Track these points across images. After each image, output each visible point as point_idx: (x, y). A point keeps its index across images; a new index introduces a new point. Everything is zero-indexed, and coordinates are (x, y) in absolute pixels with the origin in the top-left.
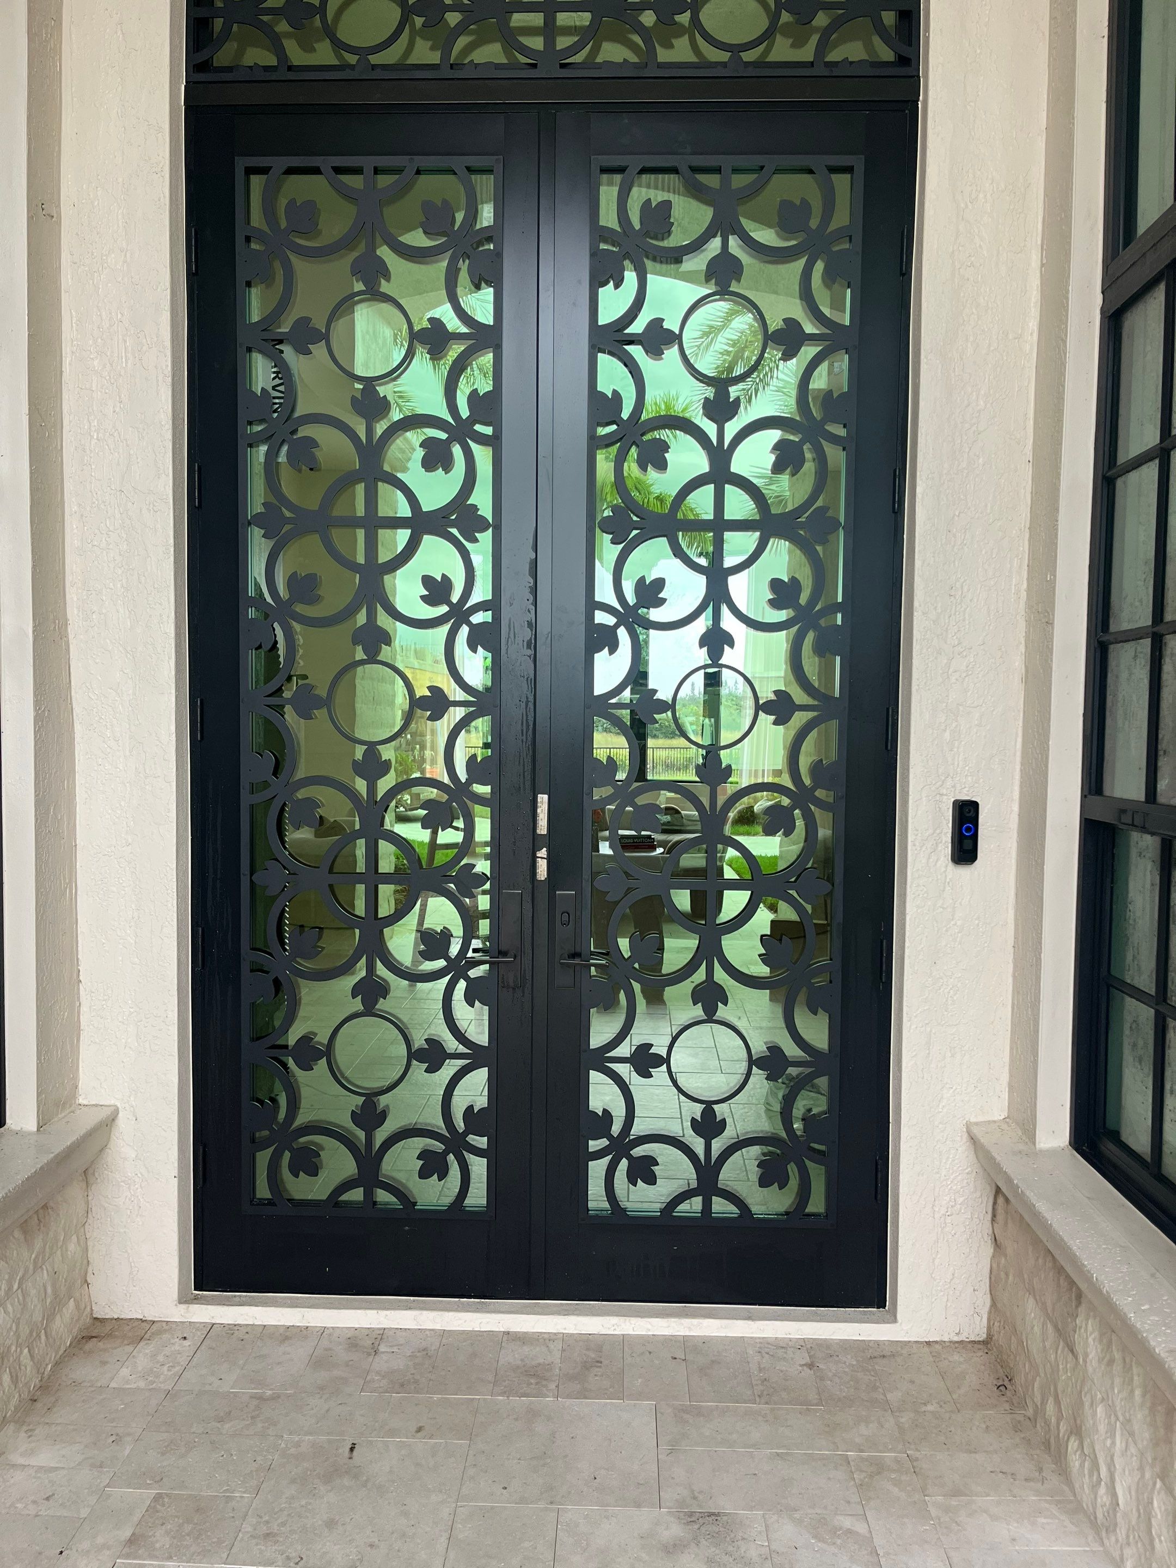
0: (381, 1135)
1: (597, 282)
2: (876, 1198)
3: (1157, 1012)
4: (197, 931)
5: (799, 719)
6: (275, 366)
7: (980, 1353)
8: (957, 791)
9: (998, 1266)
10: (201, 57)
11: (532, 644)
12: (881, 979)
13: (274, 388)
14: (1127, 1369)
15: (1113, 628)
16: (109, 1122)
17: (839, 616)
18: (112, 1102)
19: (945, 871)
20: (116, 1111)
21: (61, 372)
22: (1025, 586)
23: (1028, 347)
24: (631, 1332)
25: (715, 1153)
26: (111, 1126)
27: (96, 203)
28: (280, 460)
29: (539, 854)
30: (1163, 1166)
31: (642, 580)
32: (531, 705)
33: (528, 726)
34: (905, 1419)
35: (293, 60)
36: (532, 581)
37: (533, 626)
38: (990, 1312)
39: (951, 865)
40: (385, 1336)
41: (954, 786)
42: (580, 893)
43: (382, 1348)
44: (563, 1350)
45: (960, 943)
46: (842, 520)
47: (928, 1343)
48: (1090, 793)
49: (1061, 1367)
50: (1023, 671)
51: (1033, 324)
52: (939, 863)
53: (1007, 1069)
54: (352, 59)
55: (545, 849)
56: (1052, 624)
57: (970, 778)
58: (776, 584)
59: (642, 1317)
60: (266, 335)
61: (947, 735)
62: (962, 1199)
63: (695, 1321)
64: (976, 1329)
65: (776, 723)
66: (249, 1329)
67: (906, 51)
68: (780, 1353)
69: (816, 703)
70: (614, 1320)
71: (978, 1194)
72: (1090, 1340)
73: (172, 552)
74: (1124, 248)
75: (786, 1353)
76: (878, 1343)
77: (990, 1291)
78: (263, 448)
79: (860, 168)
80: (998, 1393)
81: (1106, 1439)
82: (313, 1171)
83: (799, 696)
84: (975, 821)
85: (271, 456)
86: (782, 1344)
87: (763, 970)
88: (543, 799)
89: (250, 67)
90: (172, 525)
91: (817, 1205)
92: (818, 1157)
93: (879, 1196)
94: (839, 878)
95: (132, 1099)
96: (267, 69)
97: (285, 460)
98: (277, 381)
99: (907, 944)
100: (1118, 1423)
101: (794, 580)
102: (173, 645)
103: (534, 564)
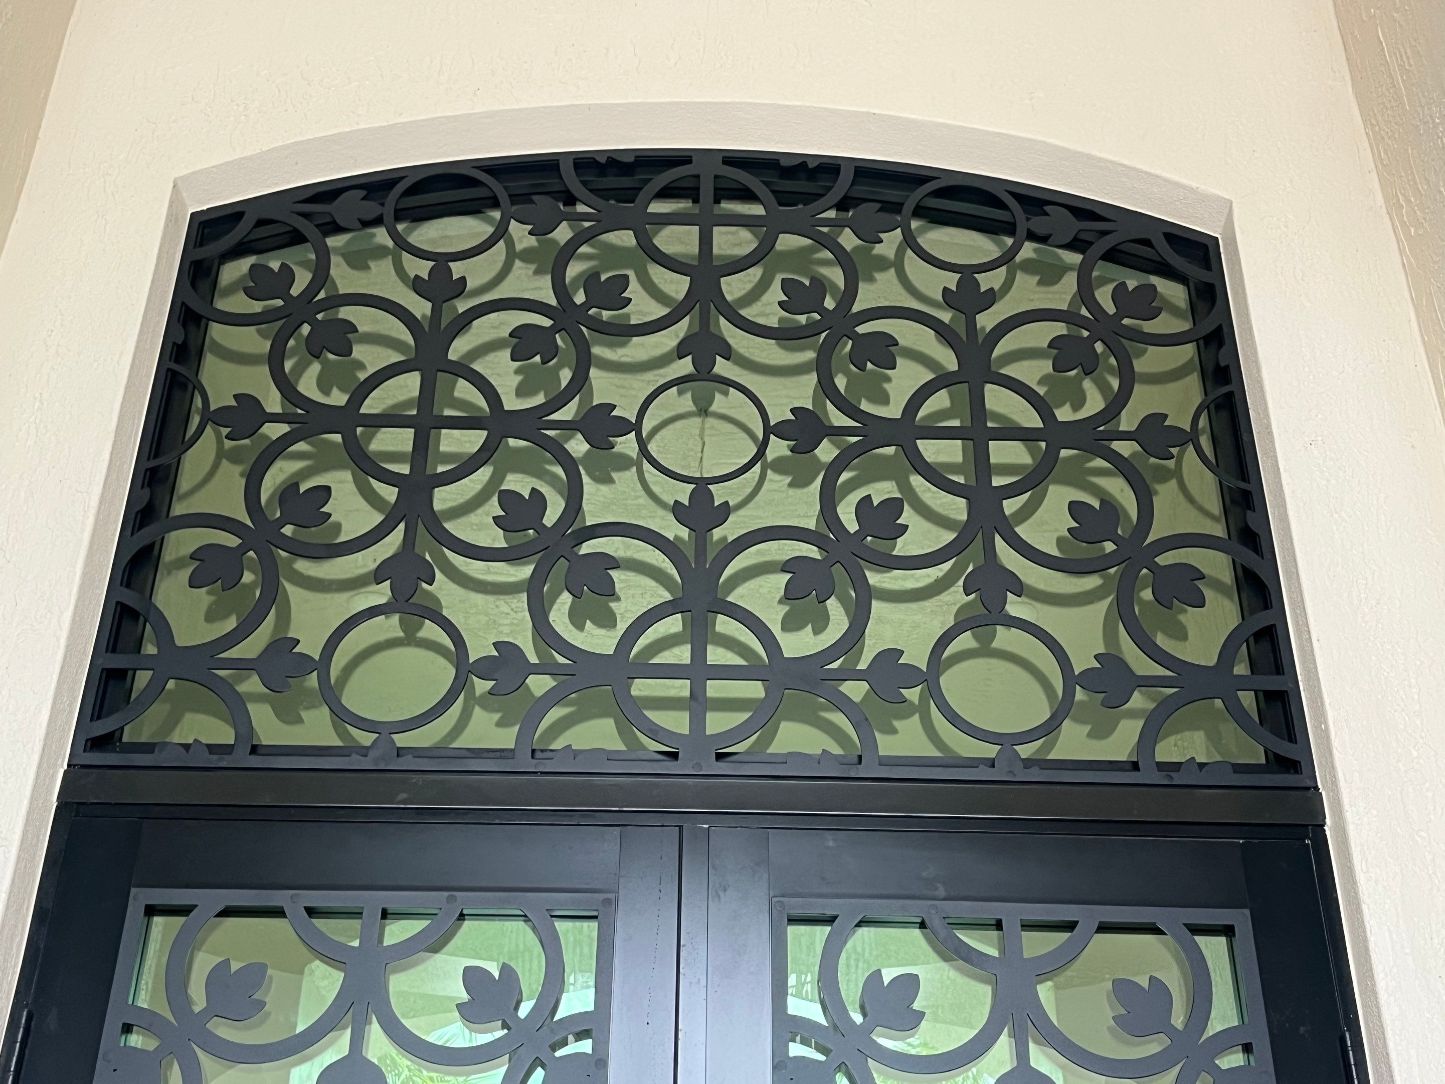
10: (101, 728)
35: (262, 737)
54: (366, 739)
67: (1285, 749)
79: (1243, 928)
89: (186, 747)
96: (213, 749)
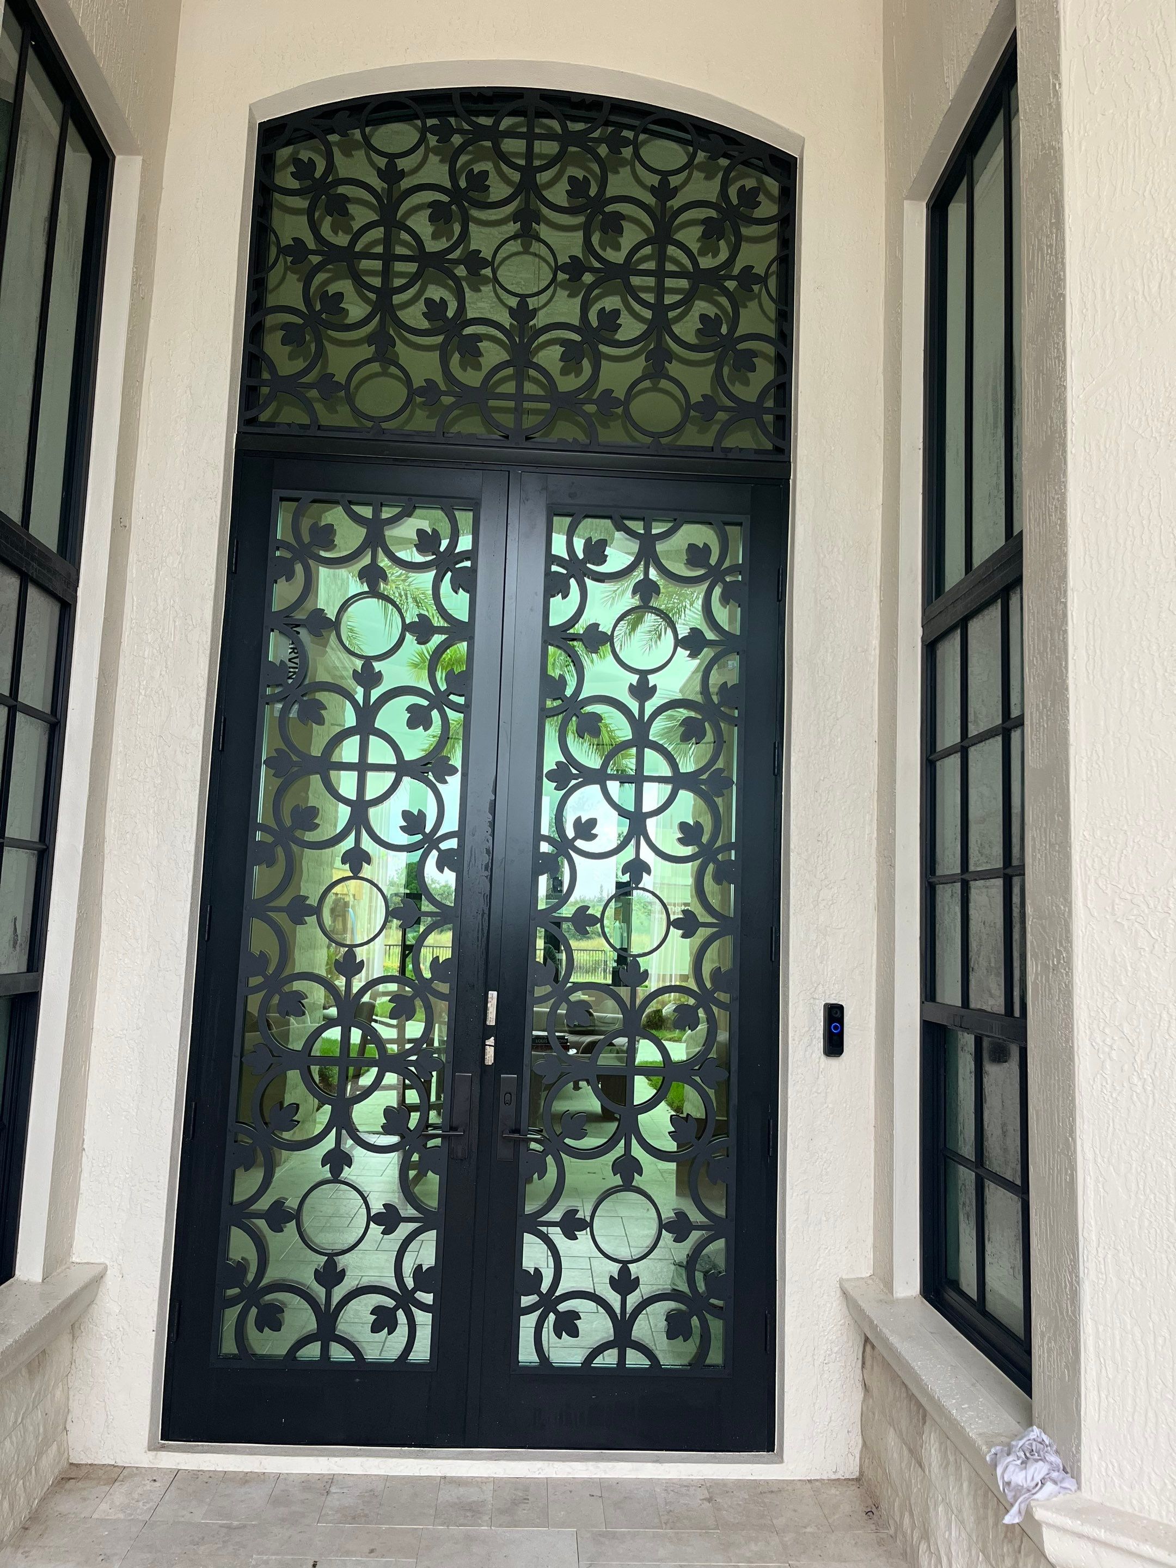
0: (338, 1293)
1: (549, 593)
2: (766, 1350)
3: (977, 1175)
4: (191, 1106)
5: (702, 934)
6: (293, 643)
7: (853, 1488)
8: (827, 996)
9: (867, 1407)
10: (250, 414)
11: (490, 867)
12: (769, 1154)
13: (290, 660)
14: (958, 1468)
15: (939, 872)
16: (98, 1280)
17: (733, 852)
18: (102, 1260)
19: (819, 1062)
20: (106, 1268)
21: (121, 642)
22: (875, 835)
23: (872, 659)
24: (554, 1476)
25: (629, 1308)
26: (100, 1283)
27: (161, 518)
28: (291, 716)
29: (488, 1042)
30: (987, 1304)
31: (578, 819)
32: (486, 917)
33: (483, 934)
34: (788, 1538)
35: (322, 421)
36: (491, 817)
37: (490, 852)
38: (861, 1452)
39: (823, 1057)
40: (334, 1480)
41: (824, 992)
42: (520, 1078)
43: (333, 1490)
44: (494, 1491)
45: (832, 1123)
46: (735, 780)
47: (810, 1481)
48: (926, 1000)
49: (913, 1481)
50: (876, 901)
51: (875, 642)
52: (814, 1055)
53: (871, 1232)
54: (368, 424)
55: (493, 1038)
56: (894, 867)
57: (836, 986)
58: (683, 826)
59: (563, 1461)
60: (289, 621)
61: (818, 951)
62: (836, 1349)
63: (610, 1464)
64: (851, 1468)
65: (684, 936)
66: (211, 1474)
67: (780, 443)
68: (684, 1490)
69: (715, 921)
70: (539, 1464)
71: (850, 1344)
72: (933, 1451)
73: (198, 786)
74: (936, 599)
75: (688, 1490)
76: (767, 1482)
77: (862, 1432)
78: (279, 706)
79: (747, 523)
80: (866, 1517)
81: (945, 1532)
82: (276, 1326)
83: (702, 916)
84: (841, 1021)
85: (285, 712)
86: (685, 1484)
87: (671, 1146)
88: (493, 995)
89: (287, 424)
90: (200, 765)
91: (715, 1357)
92: (717, 1312)
93: (768, 1347)
94: (734, 1067)
95: (120, 1257)
96: (302, 426)
97: (296, 716)
98: (293, 655)
99: (789, 1123)
100: (953, 1516)
101: (697, 824)
102: (193, 862)
103: (493, 804)
